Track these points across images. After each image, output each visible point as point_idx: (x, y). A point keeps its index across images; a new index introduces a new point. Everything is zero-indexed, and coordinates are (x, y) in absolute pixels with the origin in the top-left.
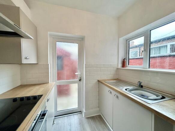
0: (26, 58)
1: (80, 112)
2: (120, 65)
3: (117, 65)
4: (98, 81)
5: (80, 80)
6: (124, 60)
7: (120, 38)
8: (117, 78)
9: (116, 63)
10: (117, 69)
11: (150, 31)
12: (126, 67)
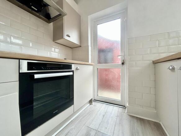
0: (67, 35)
1: (124, 107)
4: (154, 63)
5: (123, 64)
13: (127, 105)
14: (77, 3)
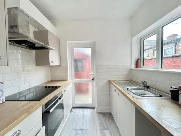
0: (52, 62)
1: (94, 108)
2: (133, 66)
3: (130, 65)
4: (109, 81)
5: (93, 80)
6: (138, 61)
7: (133, 37)
8: (131, 79)
9: (129, 64)
10: (130, 70)
11: (162, 27)
12: (140, 68)
13: (96, 106)
14: (55, 27)
